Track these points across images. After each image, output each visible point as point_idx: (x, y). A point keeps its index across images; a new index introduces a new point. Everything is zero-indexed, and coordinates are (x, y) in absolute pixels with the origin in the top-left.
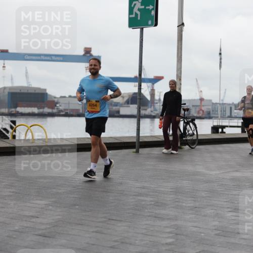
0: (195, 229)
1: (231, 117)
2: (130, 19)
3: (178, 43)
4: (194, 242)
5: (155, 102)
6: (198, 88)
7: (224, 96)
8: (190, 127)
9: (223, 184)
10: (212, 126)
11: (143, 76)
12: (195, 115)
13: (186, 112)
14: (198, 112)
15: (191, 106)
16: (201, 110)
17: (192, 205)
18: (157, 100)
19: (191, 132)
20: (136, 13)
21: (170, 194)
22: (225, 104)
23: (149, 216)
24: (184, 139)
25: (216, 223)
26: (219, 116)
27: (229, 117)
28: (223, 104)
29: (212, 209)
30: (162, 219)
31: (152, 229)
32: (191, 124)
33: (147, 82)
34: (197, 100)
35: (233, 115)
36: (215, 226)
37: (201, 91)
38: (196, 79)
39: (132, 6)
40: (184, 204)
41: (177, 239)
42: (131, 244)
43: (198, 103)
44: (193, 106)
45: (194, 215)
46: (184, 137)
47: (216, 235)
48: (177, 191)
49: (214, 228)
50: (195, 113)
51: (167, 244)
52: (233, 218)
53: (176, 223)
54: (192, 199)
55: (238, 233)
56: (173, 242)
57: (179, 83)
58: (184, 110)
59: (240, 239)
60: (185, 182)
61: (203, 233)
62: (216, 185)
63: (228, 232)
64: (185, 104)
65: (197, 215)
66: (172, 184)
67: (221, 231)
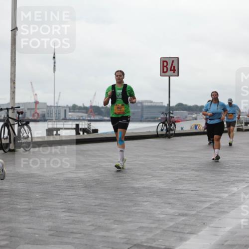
0: (29, 231)
1: (65, 119)
3: (12, 47)
4: (28, 243)
6: (33, 91)
7: (59, 99)
8: (25, 130)
9: (57, 185)
10: (47, 128)
12: (31, 118)
13: (20, 115)
14: (33, 115)
15: (26, 109)
16: (36, 113)
17: (26, 207)
19: (25, 135)
21: (5, 197)
22: (60, 107)
25: (50, 224)
26: (54, 118)
27: (63, 119)
28: (57, 107)
29: (46, 210)
32: (25, 127)
34: (32, 103)
35: (68, 117)
36: (48, 226)
37: (36, 95)
38: (31, 83)
40: (19, 207)
41: (11, 242)
43: (33, 107)
44: (28, 109)
45: (28, 217)
46: (19, 140)
47: (50, 235)
48: (11, 194)
49: (48, 229)
50: (30, 116)
52: (67, 218)
53: (10, 225)
54: (26, 201)
55: (72, 233)
56: (7, 244)
57: (13, 86)
58: (19, 113)
59: (73, 238)
60: (19, 184)
61: (37, 234)
62: (50, 186)
63: (62, 232)
64: (19, 107)
65: (32, 216)
66: (6, 187)
67: (55, 232)
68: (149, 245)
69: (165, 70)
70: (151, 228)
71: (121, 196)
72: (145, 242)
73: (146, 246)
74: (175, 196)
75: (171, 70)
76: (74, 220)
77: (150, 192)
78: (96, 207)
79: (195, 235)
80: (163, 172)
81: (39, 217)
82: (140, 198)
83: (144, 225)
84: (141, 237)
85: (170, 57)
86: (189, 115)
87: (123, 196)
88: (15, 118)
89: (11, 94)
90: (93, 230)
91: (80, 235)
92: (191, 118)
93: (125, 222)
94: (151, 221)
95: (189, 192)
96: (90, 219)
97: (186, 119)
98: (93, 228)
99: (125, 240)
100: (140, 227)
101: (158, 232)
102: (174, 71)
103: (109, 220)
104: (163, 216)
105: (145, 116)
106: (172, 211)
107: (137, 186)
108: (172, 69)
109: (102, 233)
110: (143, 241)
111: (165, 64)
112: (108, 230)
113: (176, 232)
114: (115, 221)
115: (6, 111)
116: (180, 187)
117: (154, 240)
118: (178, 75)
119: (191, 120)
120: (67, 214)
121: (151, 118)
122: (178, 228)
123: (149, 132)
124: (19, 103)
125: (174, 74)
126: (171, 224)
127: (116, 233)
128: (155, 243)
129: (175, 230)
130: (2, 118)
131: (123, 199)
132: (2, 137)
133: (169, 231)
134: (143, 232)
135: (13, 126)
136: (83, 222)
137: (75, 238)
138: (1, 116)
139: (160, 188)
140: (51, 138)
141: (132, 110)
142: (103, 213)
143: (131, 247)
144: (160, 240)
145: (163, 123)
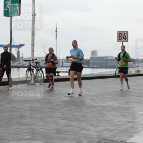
0: (43, 130)
1: (63, 67)
4: (42, 137)
5: (20, 58)
6: (44, 50)
7: (59, 55)
9: (58, 104)
11: (12, 44)
13: (37, 64)
15: (40, 60)
17: (40, 116)
18: (21, 58)
19: (40, 75)
20: (8, 8)
21: (28, 111)
22: (59, 59)
23: (16, 123)
25: (54, 126)
27: (61, 67)
29: (52, 119)
30: (24, 125)
31: (18, 131)
32: (40, 71)
33: (15, 47)
34: (44, 57)
35: (64, 65)
36: (53, 128)
37: (46, 52)
38: (43, 46)
40: (36, 116)
41: (32, 136)
42: (6, 140)
44: (42, 61)
45: (42, 122)
46: (36, 78)
47: (55, 133)
48: (32, 109)
49: (53, 129)
50: (43, 65)
51: (26, 139)
52: (64, 123)
53: (31, 127)
54: (40, 113)
55: (67, 132)
56: (30, 138)
57: (33, 48)
58: (36, 63)
59: (68, 135)
60: (37, 103)
61: (47, 132)
62: (54, 105)
63: (61, 131)
64: (36, 60)
65: (44, 122)
66: (29, 105)
67: (57, 131)
68: (111, 139)
69: (120, 38)
70: (112, 130)
71: (95, 111)
72: (109, 138)
73: (110, 140)
74: (126, 111)
75: (123, 38)
76: (68, 124)
77: (112, 109)
78: (81, 117)
79: (137, 134)
80: (119, 97)
82: (105, 112)
83: (108, 128)
84: (107, 135)
85: (123, 31)
86: (134, 65)
88: (34, 66)
89: (32, 52)
90: (79, 130)
91: (71, 133)
92: (135, 66)
93: (97, 126)
94: (112, 125)
95: (134, 109)
96: (77, 124)
97: (133, 67)
98: (79, 129)
99: (97, 136)
100: (106, 129)
101: (116, 132)
102: (125, 39)
103: (88, 124)
104: (120, 122)
105: (108, 65)
106: (124, 120)
107: (104, 105)
108: (124, 38)
109: (84, 132)
110: (108, 137)
111: (120, 35)
112: (88, 130)
113: (127, 132)
114: (92, 125)
115: (29, 61)
116: (129, 106)
117: (114, 137)
119: (135, 67)
120: (64, 121)
121: (112, 66)
122: (128, 129)
123: (111, 74)
124: (36, 57)
125: (125, 41)
126: (124, 127)
127: (92, 132)
128: (115, 138)
129: (126, 131)
130: (27, 66)
131: (96, 112)
132: (27, 77)
133: (123, 131)
134: (108, 132)
135: (33, 70)
136: (74, 125)
137: (69, 135)
138: (26, 65)
139: (118, 107)
140: (54, 78)
141: (101, 62)
142: (84, 120)
143: (101, 141)
144: (118, 137)
145: (119, 69)
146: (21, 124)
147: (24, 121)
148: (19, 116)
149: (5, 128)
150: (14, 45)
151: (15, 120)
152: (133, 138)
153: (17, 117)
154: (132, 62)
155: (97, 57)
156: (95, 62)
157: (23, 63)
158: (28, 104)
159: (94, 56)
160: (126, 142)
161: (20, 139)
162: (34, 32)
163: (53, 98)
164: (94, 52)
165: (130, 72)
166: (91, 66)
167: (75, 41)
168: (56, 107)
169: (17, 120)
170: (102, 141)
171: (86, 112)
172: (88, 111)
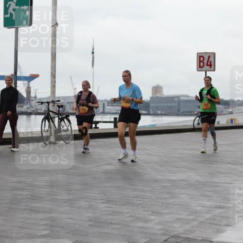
0: (69, 221)
1: (104, 113)
2: (5, 19)
3: (52, 42)
4: (68, 233)
5: (31, 99)
8: (65, 123)
9: (96, 177)
11: (18, 74)
12: (70, 111)
13: (61, 109)
14: (73, 109)
15: (66, 102)
17: (66, 198)
18: (33, 97)
19: (65, 128)
20: (10, 13)
21: (46, 188)
23: (25, 209)
24: (59, 134)
25: (90, 214)
27: (102, 113)
29: (86, 201)
30: (37, 212)
31: (28, 222)
32: (65, 120)
33: (23, 80)
34: (72, 97)
35: (106, 111)
36: (88, 217)
37: (75, 89)
38: (71, 77)
39: (7, 6)
40: (59, 197)
41: (52, 231)
42: (7, 237)
43: (73, 100)
44: (68, 103)
45: (68, 208)
46: (59, 133)
47: (90, 225)
48: (52, 185)
49: (88, 219)
50: (70, 109)
51: (42, 236)
52: (106, 209)
53: (51, 215)
54: (66, 192)
55: (111, 223)
56: (48, 234)
57: (53, 81)
58: (59, 107)
59: (112, 228)
60: (60, 176)
61: (77, 224)
62: (89, 178)
63: (101, 222)
64: (59, 101)
65: (72, 207)
66: (47, 178)
67: (94, 222)
68: (186, 236)
69: (202, 64)
70: (188, 220)
71: (158, 188)
72: (183, 234)
73: (184, 237)
74: (212, 189)
75: (207, 65)
76: (113, 211)
77: (187, 185)
78: (135, 199)
79: (231, 228)
80: (200, 165)
81: (79, 208)
82: (177, 191)
83: (181, 217)
84: (178, 229)
85: (206, 53)
86: (226, 110)
87: (160, 188)
88: (55, 111)
89: (51, 88)
90: (131, 221)
91: (119, 226)
92: (227, 112)
93: (162, 213)
94: (188, 213)
95: (226, 185)
96: (128, 210)
97: (223, 113)
98: (132, 219)
99: (163, 231)
100: (178, 219)
101: (195, 223)
102: (210, 66)
103: (147, 211)
104: (200, 208)
105: (181, 110)
106: (208, 204)
107: (173, 178)
108: (209, 64)
109: (140, 224)
110: (181, 232)
111: (202, 59)
112: (146, 221)
113: (213, 224)
114: (153, 212)
115: (47, 104)
116: (217, 180)
117: (192, 232)
118: (214, 70)
119: (227, 114)
120: (107, 205)
121: (188, 112)
123: (186, 125)
124: (58, 97)
125: (210, 69)
126: (208, 216)
127: (154, 224)
128: (192, 235)
129: (212, 222)
130: (43, 111)
131: (161, 191)
132: (43, 130)
133: (206, 223)
134: (181, 224)
135: (53, 119)
136: (122, 213)
137: (114, 229)
138: (41, 110)
139: (197, 181)
140: (90, 131)
141: (169, 104)
142: (141, 204)
143: (168, 239)
144: (197, 232)
145: (199, 117)
146: (32, 210)
147: (38, 205)
148: (29, 197)
149: (6, 217)
150: (22, 75)
151: (22, 204)
152: (223, 234)
153: (27, 198)
154: (222, 104)
155: (163, 96)
156: (158, 105)
157: (36, 106)
158: (45, 176)
159: (157, 96)
160: (212, 242)
161: (31, 237)
162: (55, 54)
163: (87, 166)
164: (157, 89)
165: (218, 123)
166: (151, 112)
167: (127, 72)
168: (93, 182)
169: (26, 204)
170: (170, 240)
171: (143, 191)
172: (147, 189)
